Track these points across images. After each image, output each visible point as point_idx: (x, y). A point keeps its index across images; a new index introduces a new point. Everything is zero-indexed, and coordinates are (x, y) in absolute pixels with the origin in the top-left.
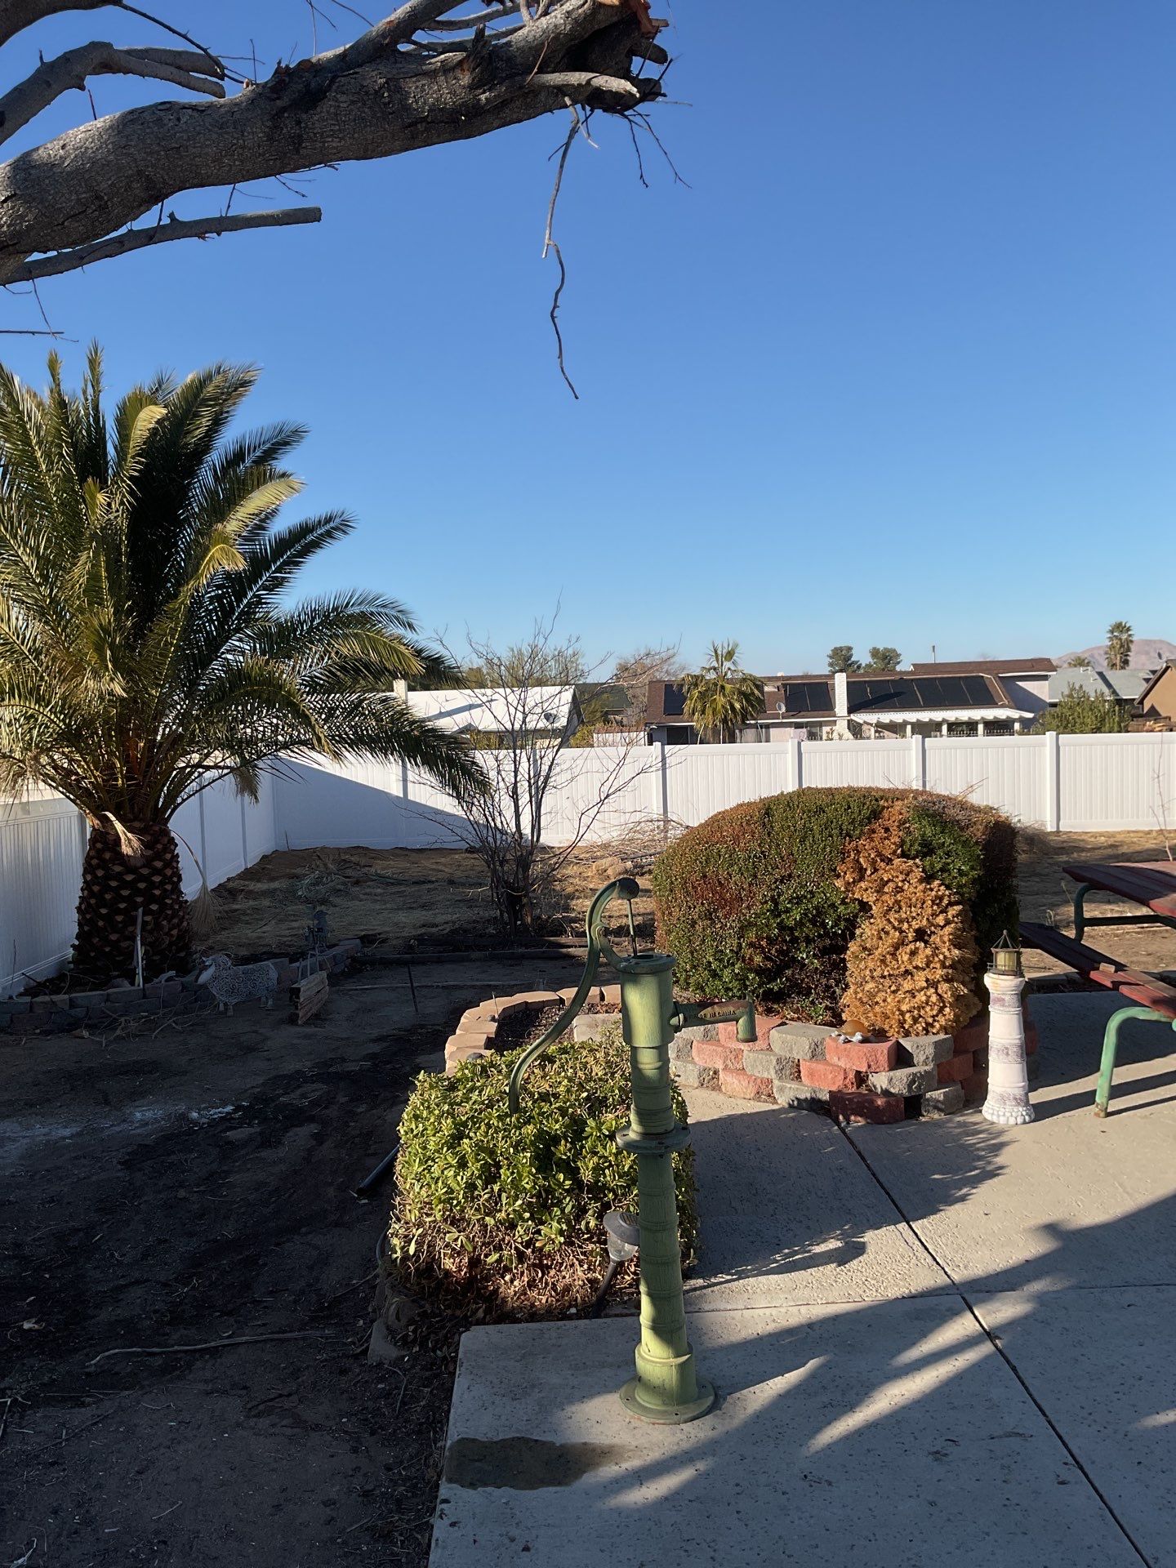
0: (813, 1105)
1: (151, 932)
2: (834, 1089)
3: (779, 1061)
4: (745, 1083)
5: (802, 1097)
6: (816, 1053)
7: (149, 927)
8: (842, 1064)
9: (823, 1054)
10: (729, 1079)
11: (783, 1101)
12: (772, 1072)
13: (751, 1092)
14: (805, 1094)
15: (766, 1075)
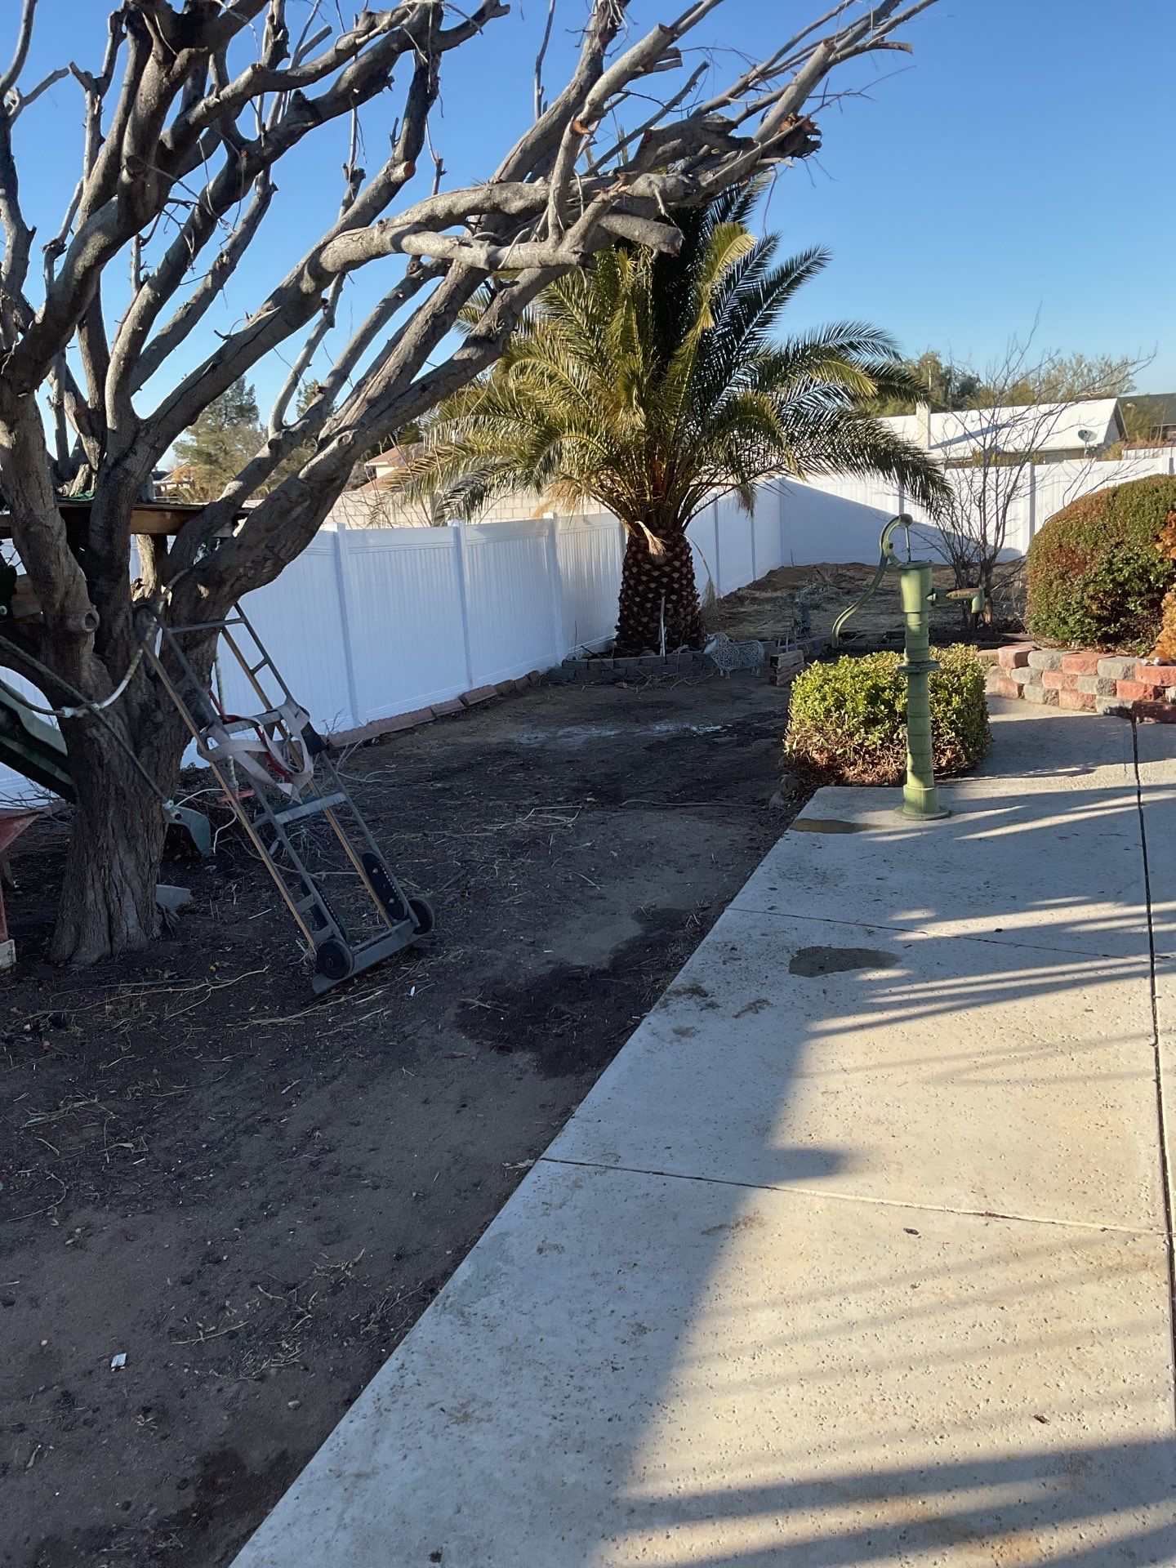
0: (1121, 712)
1: (671, 617)
2: (1136, 699)
3: (1101, 681)
4: (1075, 699)
5: (1113, 706)
6: (1128, 674)
7: (670, 613)
8: (1144, 681)
9: (1133, 675)
10: (1064, 697)
11: (1100, 710)
12: (1095, 689)
13: (1079, 704)
14: (1115, 704)
15: (1090, 692)
